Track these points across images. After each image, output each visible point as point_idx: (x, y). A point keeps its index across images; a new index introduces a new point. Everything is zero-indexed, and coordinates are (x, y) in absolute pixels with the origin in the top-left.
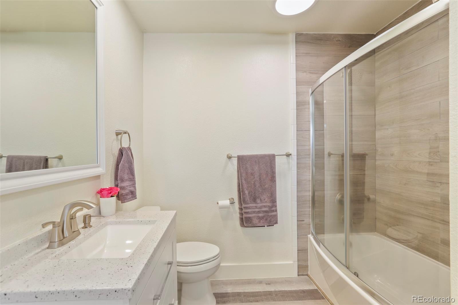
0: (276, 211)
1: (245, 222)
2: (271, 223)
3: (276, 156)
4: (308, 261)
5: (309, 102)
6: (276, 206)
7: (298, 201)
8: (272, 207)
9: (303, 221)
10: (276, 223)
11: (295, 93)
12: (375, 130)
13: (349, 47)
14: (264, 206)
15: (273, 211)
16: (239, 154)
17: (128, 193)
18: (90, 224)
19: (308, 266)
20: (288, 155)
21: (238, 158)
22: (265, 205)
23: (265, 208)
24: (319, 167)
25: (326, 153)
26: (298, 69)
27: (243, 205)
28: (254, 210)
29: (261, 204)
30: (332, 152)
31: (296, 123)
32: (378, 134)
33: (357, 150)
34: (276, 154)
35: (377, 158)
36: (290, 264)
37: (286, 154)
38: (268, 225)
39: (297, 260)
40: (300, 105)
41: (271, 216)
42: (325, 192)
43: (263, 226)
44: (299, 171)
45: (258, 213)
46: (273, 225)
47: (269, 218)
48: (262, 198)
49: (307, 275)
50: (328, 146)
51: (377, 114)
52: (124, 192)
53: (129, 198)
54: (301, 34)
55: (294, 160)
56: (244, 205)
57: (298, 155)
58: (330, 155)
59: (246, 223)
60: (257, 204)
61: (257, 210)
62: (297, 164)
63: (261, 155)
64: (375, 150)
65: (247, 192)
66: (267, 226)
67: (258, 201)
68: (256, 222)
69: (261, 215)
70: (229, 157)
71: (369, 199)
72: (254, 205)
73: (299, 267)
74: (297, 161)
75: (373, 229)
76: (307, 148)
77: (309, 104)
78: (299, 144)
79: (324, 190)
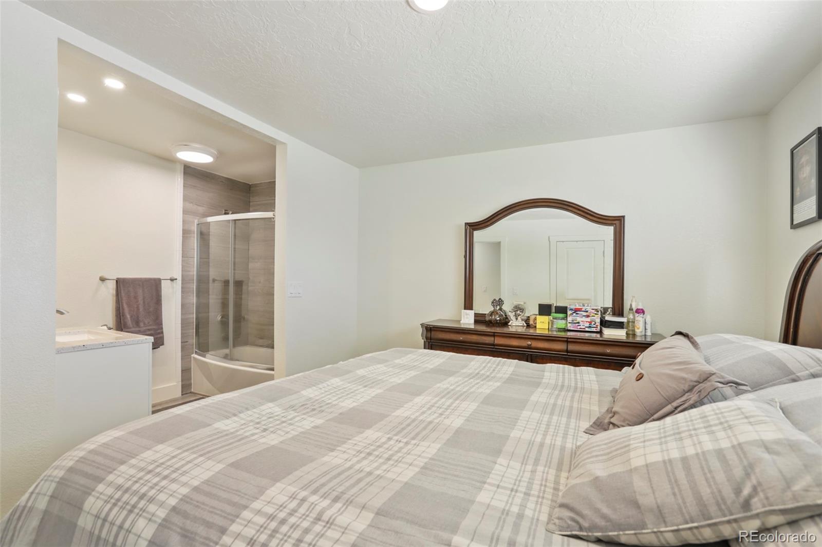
0: (162, 333)
2: (157, 345)
3: (162, 281)
4: (191, 379)
5: (194, 231)
6: (162, 328)
7: (182, 324)
8: (158, 329)
9: (187, 342)
10: (163, 344)
11: (182, 221)
12: (248, 262)
13: (231, 190)
15: (159, 333)
16: (117, 277)
19: (191, 384)
20: (172, 280)
21: (116, 281)
22: (149, 328)
23: (150, 331)
24: (202, 291)
25: (211, 279)
26: (186, 198)
29: (145, 328)
30: (216, 278)
31: (181, 250)
32: (251, 265)
33: (238, 278)
34: (162, 279)
35: (250, 285)
36: (174, 385)
37: (171, 278)
39: (180, 380)
40: (186, 233)
41: (157, 338)
42: (210, 314)
44: (183, 295)
46: (159, 347)
48: (146, 321)
49: (191, 393)
50: (213, 273)
51: (250, 248)
54: (189, 167)
55: (178, 285)
57: (183, 280)
58: (214, 281)
60: (141, 328)
62: (182, 288)
63: (145, 278)
64: (248, 278)
65: (128, 316)
67: (142, 324)
70: (103, 279)
71: (244, 318)
72: (137, 329)
73: (183, 386)
74: (182, 285)
75: (246, 343)
76: (191, 273)
77: (194, 233)
78: (184, 270)
79: (209, 312)
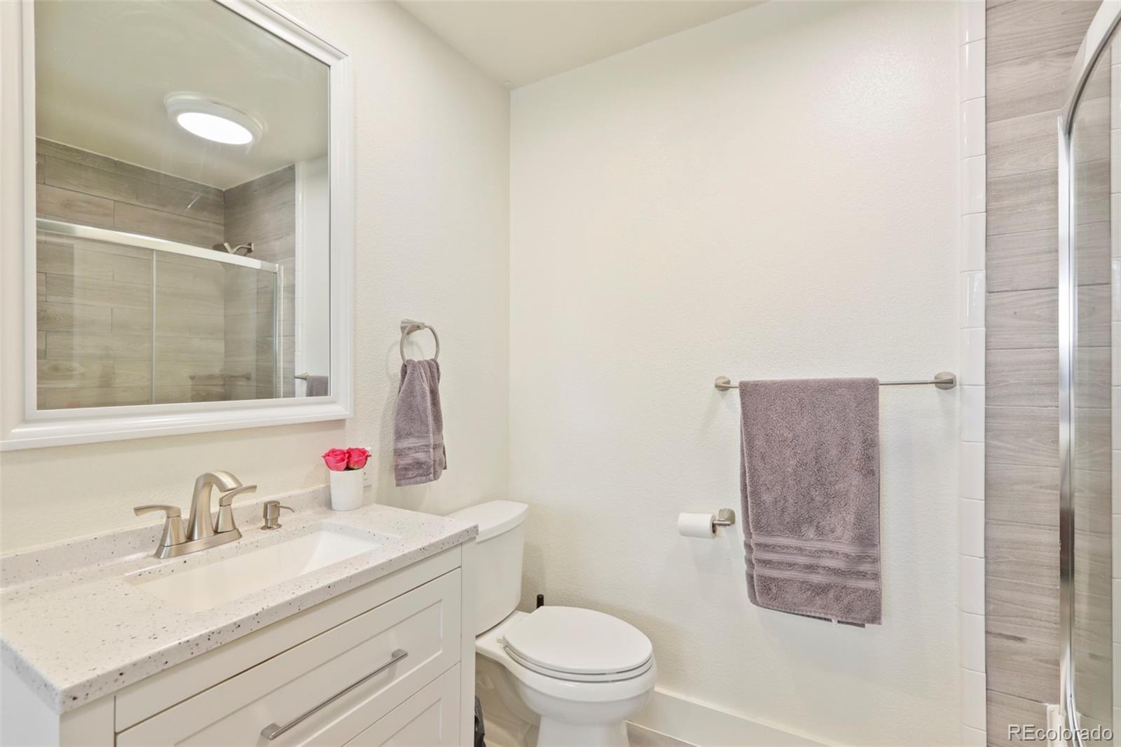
0: (876, 576)
1: (759, 592)
2: (853, 615)
6: (876, 560)
7: (990, 560)
8: (860, 559)
9: (1020, 639)
10: (876, 619)
14: (831, 552)
15: (864, 576)
16: (746, 379)
17: (410, 465)
18: (277, 521)
20: (946, 384)
21: (740, 390)
22: (831, 548)
23: (833, 558)
27: (753, 536)
28: (789, 558)
29: (819, 545)
34: (881, 380)
37: (936, 378)
38: (840, 619)
40: (1004, 191)
41: (856, 590)
43: (825, 619)
44: (995, 443)
45: (807, 573)
46: (863, 626)
47: (847, 595)
48: (823, 523)
52: (402, 462)
53: (410, 476)
56: (756, 538)
57: (992, 384)
59: (761, 594)
60: (806, 540)
61: (802, 560)
62: (989, 416)
65: (768, 499)
66: (839, 622)
67: (809, 531)
68: (796, 600)
69: (815, 578)
70: (723, 388)
72: (793, 542)
74: (986, 404)
76: (1038, 355)
78: (998, 342)
